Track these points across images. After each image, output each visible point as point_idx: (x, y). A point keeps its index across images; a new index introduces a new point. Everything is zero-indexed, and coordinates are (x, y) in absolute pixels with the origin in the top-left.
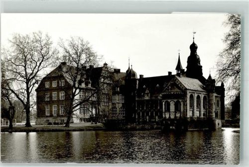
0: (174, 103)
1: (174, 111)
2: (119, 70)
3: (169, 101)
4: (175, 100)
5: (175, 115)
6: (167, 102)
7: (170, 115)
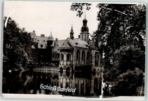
0: (66, 55)
1: (66, 60)
2: (44, 35)
3: (63, 53)
4: (67, 53)
5: (67, 63)
6: (62, 54)
7: (63, 62)
